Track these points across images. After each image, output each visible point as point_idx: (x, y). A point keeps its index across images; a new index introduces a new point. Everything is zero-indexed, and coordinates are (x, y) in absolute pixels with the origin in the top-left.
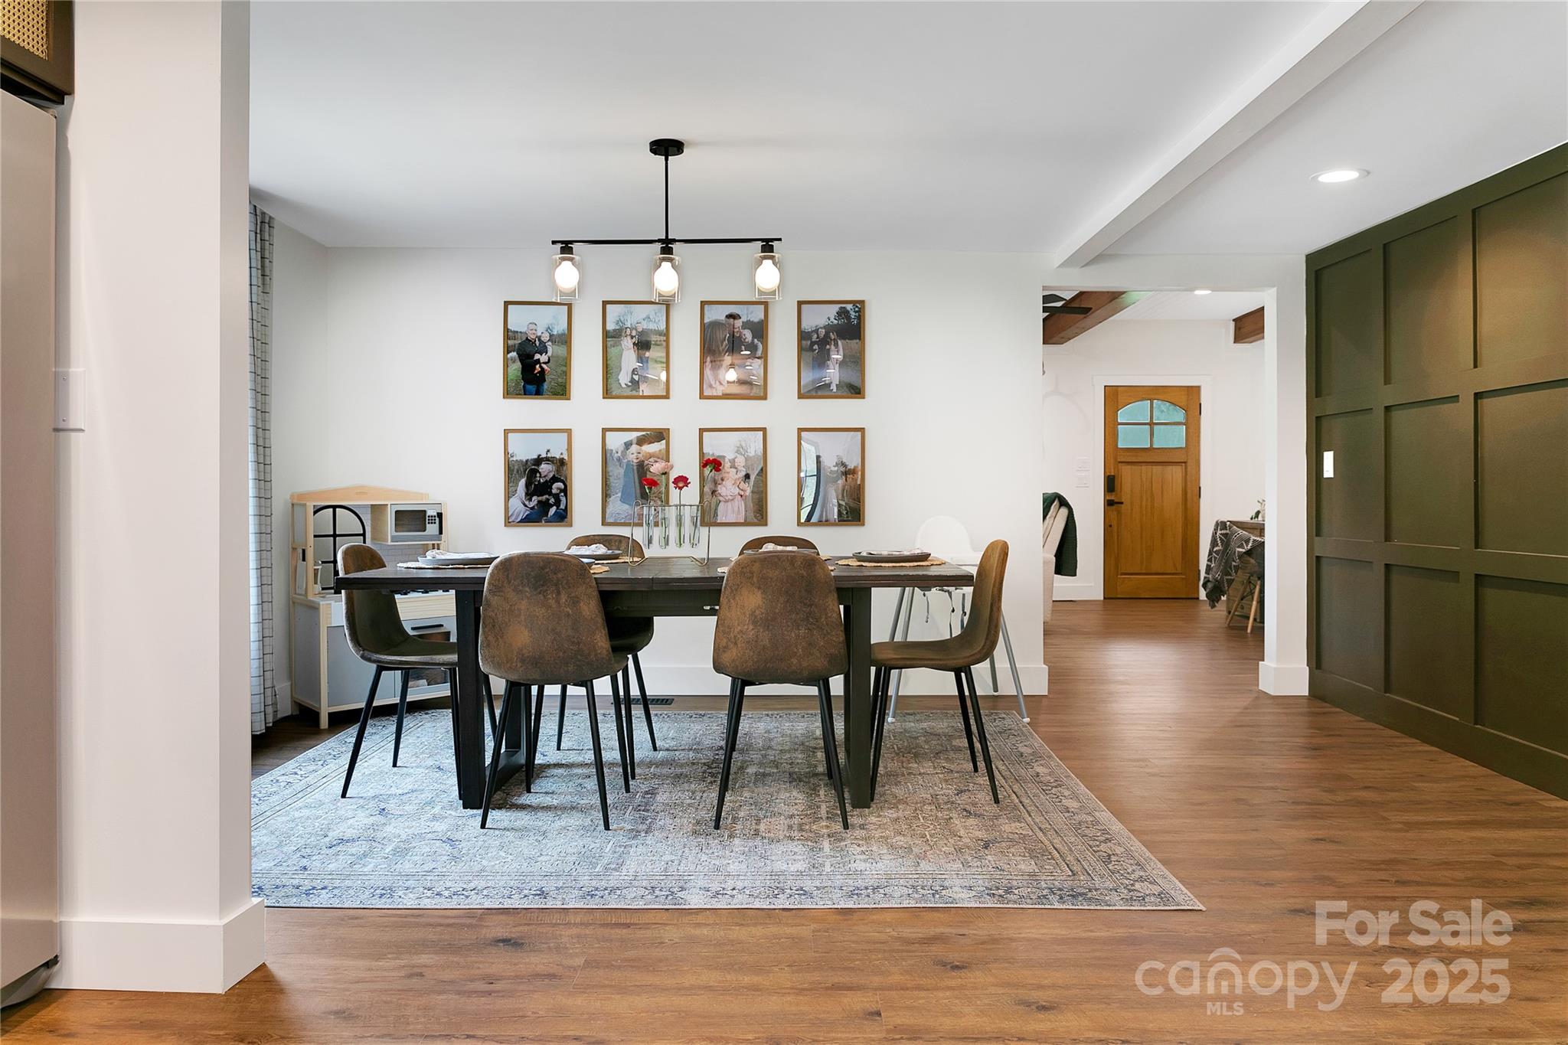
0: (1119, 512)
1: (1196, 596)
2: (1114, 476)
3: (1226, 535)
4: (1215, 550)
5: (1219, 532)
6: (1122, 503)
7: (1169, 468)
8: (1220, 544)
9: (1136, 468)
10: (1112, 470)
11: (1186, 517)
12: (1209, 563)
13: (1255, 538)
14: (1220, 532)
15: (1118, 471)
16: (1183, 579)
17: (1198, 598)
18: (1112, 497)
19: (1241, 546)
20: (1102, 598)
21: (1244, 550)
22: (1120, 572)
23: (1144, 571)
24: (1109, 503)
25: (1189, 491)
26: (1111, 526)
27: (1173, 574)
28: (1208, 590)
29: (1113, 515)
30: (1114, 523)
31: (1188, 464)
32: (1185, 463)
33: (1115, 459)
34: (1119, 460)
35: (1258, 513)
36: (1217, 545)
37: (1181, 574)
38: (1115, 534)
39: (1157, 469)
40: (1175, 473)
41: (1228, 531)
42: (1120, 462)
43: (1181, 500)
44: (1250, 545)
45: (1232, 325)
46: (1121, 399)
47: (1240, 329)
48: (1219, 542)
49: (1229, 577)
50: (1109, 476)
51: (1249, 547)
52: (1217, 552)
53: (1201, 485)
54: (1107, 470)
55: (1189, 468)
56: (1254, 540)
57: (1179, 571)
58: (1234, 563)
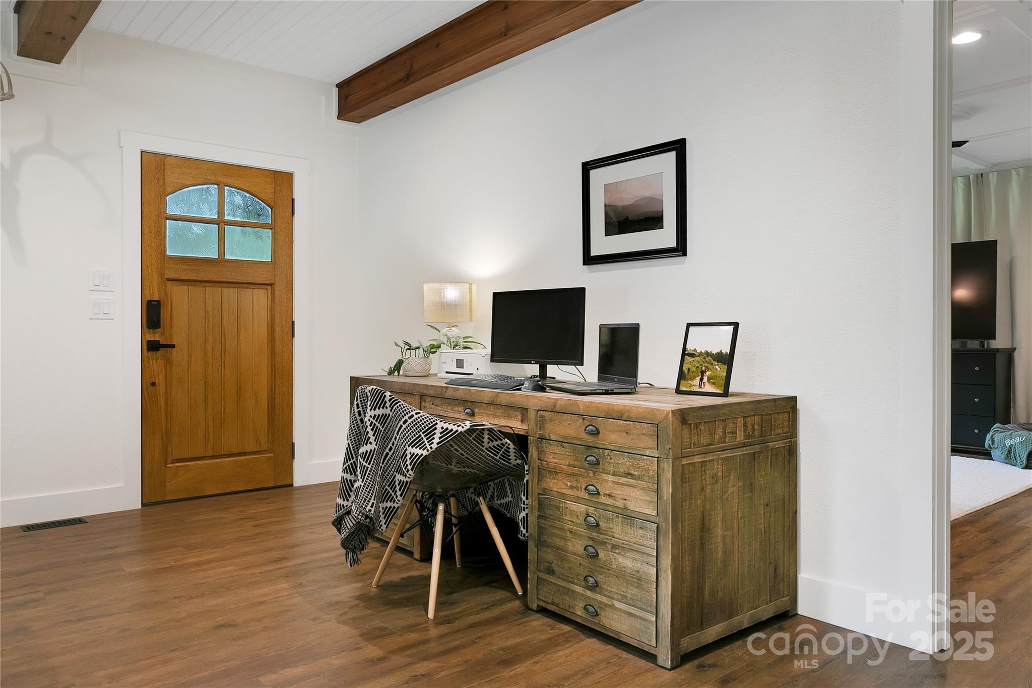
0: (168, 362)
1: (288, 482)
2: (159, 302)
3: (384, 418)
4: (362, 450)
5: (370, 413)
6: (173, 346)
7: (248, 293)
8: (372, 439)
9: (197, 291)
10: (156, 290)
11: (273, 367)
12: (348, 476)
13: (446, 426)
14: (373, 413)
15: (166, 293)
16: (270, 458)
17: (292, 485)
18: (156, 336)
19: (418, 443)
20: (139, 506)
21: (425, 453)
22: (170, 459)
23: (210, 453)
24: (151, 347)
25: (277, 328)
26: (153, 384)
27: (254, 453)
28: (345, 533)
29: (158, 365)
30: (160, 381)
31: (277, 287)
32: (271, 285)
33: (161, 275)
34: (166, 276)
35: (400, 363)
36: (367, 441)
37: (267, 451)
38: (162, 399)
39: (230, 293)
40: (258, 300)
41: (388, 411)
42: (168, 280)
43: (265, 341)
44: (436, 440)
45: (335, 92)
46: (172, 177)
47: (346, 97)
48: (371, 434)
49: (389, 504)
50: (149, 302)
51: (435, 446)
52: (367, 456)
53: (296, 319)
54: (146, 292)
55: (277, 293)
56: (445, 431)
57: (265, 446)
58: (399, 477)
